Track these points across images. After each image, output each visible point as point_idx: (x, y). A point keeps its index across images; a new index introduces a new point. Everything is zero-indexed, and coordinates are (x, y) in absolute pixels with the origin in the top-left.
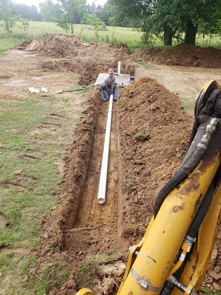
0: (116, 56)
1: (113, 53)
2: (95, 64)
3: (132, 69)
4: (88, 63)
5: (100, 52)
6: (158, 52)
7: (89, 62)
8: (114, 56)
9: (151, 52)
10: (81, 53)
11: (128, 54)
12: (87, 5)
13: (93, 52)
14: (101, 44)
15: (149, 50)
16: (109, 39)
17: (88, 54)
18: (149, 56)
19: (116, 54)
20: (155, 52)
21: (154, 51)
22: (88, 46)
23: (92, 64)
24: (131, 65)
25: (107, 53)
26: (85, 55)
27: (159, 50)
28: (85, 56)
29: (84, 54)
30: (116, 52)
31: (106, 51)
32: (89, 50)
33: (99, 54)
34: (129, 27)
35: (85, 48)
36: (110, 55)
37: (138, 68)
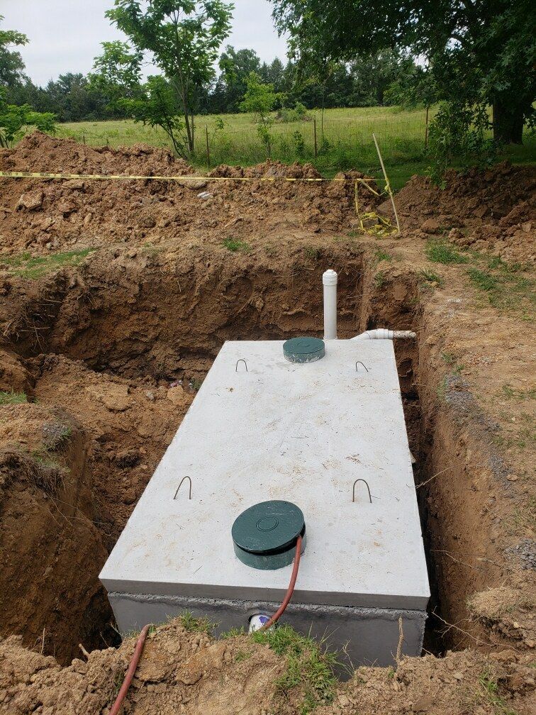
0: (317, 222)
1: (305, 205)
2: (222, 267)
3: (398, 293)
4: (193, 268)
5: (250, 208)
6: (505, 182)
7: (197, 260)
8: (310, 221)
9: (473, 184)
10: (166, 221)
11: (372, 203)
12: (261, 67)
13: (221, 212)
14: (258, 170)
15: (465, 177)
16: (306, 143)
17: (198, 221)
18: (470, 203)
19: (317, 211)
20: (492, 182)
21: (488, 179)
22: (203, 188)
23: (211, 270)
24: (396, 273)
25: (283, 207)
26: (186, 227)
27: (508, 174)
28: (188, 230)
29: (180, 223)
30: (317, 201)
31: (276, 200)
32: (204, 205)
33: (246, 216)
34: (367, 106)
35: (188, 195)
36: (292, 220)
37: (438, 294)
